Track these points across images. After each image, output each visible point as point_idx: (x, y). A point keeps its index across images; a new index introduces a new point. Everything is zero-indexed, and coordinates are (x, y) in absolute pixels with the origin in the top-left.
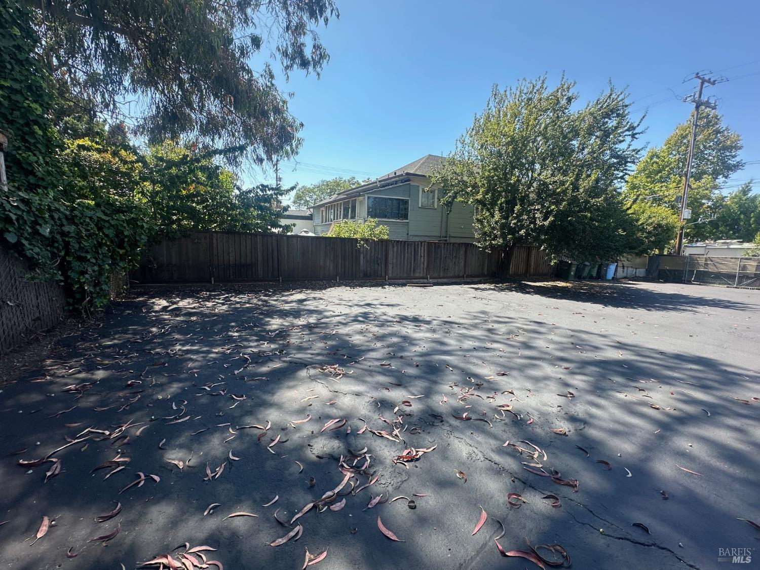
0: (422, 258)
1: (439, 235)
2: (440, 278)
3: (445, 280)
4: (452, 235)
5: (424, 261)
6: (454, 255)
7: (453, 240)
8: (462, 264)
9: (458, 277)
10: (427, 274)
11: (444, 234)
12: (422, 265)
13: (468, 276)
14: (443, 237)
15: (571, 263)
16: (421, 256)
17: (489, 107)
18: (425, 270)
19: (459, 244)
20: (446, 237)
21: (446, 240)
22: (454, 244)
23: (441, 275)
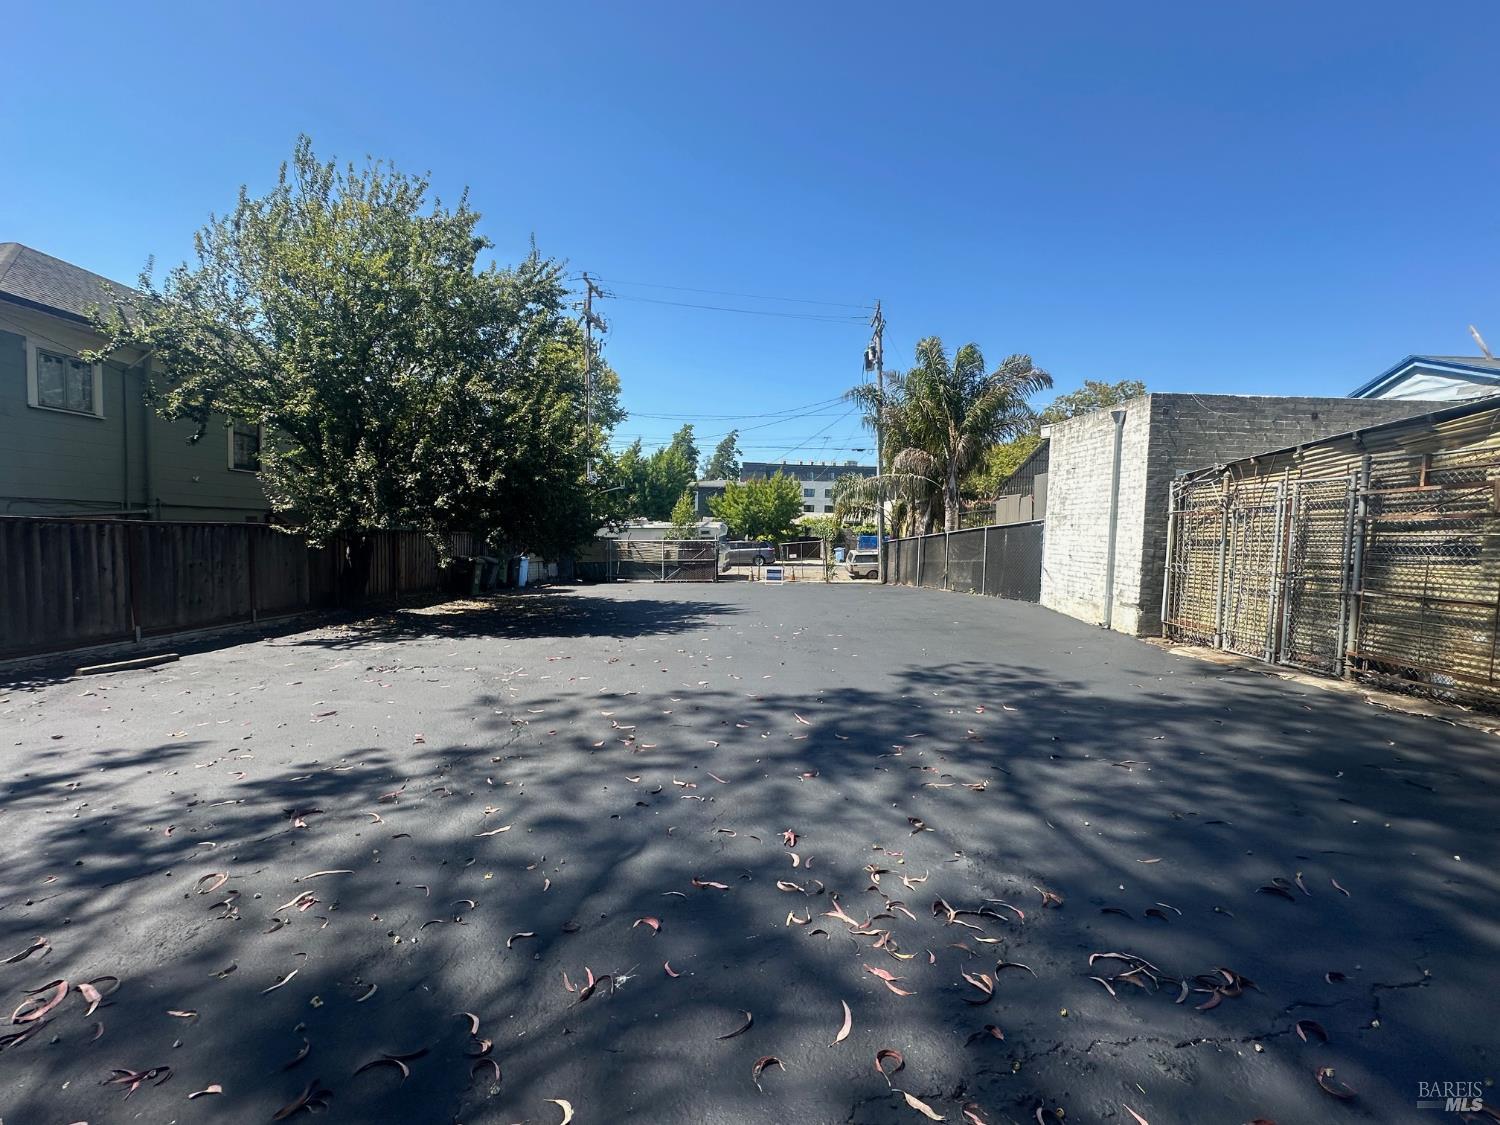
0: (108, 576)
1: (119, 499)
2: (178, 630)
3: (195, 634)
4: (164, 500)
5: (115, 584)
6: (218, 558)
7: (168, 516)
8: (244, 581)
9: (235, 618)
10: (129, 622)
11: (135, 496)
12: (109, 597)
13: (263, 613)
14: (135, 505)
15: (474, 562)
16: (102, 569)
17: (286, 185)
18: (122, 612)
19: (231, 527)
20: (145, 506)
21: (147, 516)
22: (213, 527)
23: (181, 618)
